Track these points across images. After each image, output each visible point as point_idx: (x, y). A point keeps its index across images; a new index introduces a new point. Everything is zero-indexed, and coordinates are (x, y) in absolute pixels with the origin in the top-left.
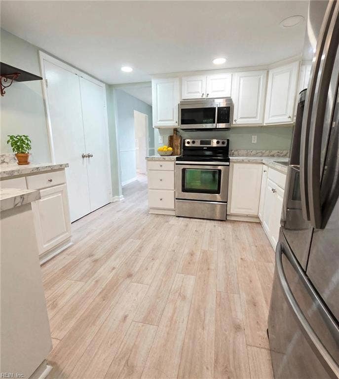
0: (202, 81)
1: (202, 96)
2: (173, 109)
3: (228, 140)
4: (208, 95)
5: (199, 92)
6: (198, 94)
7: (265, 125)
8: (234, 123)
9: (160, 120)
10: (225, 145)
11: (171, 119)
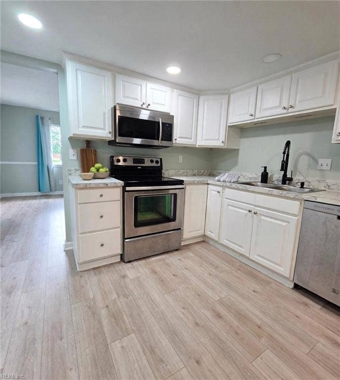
0: (141, 86)
1: (142, 105)
2: (104, 114)
3: (161, 159)
4: (149, 105)
5: (137, 99)
6: (137, 102)
7: (197, 146)
8: (174, 141)
9: (83, 126)
10: (159, 165)
11: (103, 127)
